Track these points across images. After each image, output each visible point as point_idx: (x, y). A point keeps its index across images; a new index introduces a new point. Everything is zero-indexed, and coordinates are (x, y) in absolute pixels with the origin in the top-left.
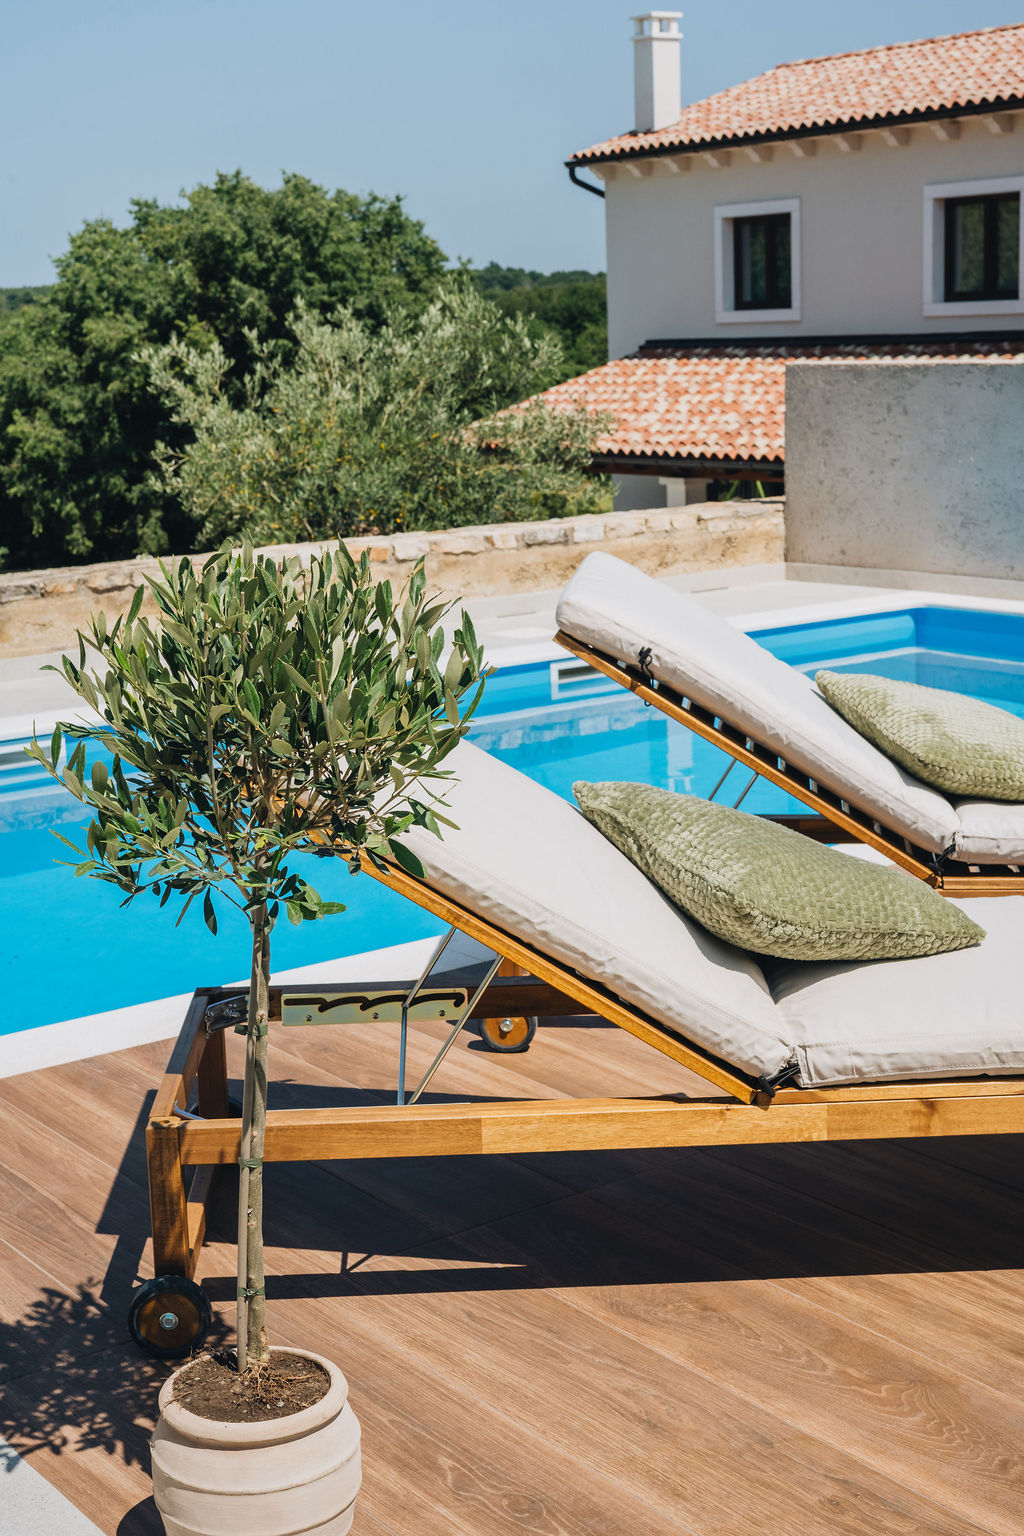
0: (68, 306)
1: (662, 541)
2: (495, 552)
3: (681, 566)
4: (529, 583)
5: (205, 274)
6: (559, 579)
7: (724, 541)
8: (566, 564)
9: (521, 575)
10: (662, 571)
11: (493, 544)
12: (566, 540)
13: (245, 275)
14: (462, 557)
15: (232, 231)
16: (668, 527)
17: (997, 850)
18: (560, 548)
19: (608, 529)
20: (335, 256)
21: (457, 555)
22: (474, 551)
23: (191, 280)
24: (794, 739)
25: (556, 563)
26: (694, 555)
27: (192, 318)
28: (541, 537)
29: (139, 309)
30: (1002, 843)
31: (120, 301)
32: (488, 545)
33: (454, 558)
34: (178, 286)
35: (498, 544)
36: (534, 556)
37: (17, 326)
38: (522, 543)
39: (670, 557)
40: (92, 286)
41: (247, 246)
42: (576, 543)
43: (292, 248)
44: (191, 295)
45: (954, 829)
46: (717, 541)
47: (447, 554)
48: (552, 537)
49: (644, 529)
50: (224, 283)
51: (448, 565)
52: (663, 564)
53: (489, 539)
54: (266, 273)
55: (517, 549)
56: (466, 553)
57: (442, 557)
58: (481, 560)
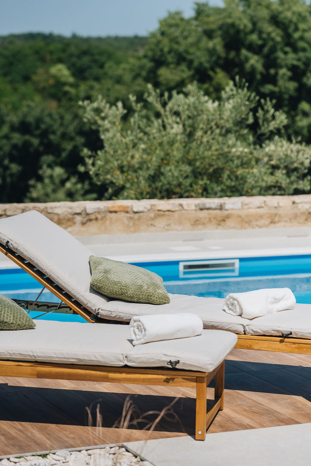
0: (153, 60)
1: (273, 211)
2: (184, 212)
3: (282, 224)
4: (200, 227)
5: (228, 46)
6: (216, 226)
7: (307, 214)
8: (220, 219)
9: (196, 223)
10: (273, 225)
11: (183, 207)
12: (221, 208)
13: (251, 48)
14: (167, 213)
15: (245, 23)
16: (276, 205)
17: (112, 315)
18: (218, 212)
19: (243, 204)
20: (302, 38)
21: (164, 211)
22: (173, 210)
23: (220, 49)
24: (51, 274)
25: (215, 218)
26: (290, 219)
27: (218, 70)
28: (208, 206)
29: (190, 64)
30: (113, 313)
31: (181, 59)
32: (181, 208)
33: (162, 213)
34: (212, 52)
35: (185, 207)
36: (204, 213)
37: (124, 69)
38: (198, 208)
39: (276, 219)
40: (166, 49)
41: (252, 32)
42: (227, 210)
43: (277, 35)
44: (219, 58)
45: (99, 307)
46: (303, 213)
47: (159, 210)
48: (213, 206)
49: (263, 205)
50: (238, 51)
51: (159, 216)
52: (273, 222)
53: (181, 205)
54: (262, 46)
55: (195, 210)
56: (169, 211)
57: (157, 212)
58: (176, 215)
